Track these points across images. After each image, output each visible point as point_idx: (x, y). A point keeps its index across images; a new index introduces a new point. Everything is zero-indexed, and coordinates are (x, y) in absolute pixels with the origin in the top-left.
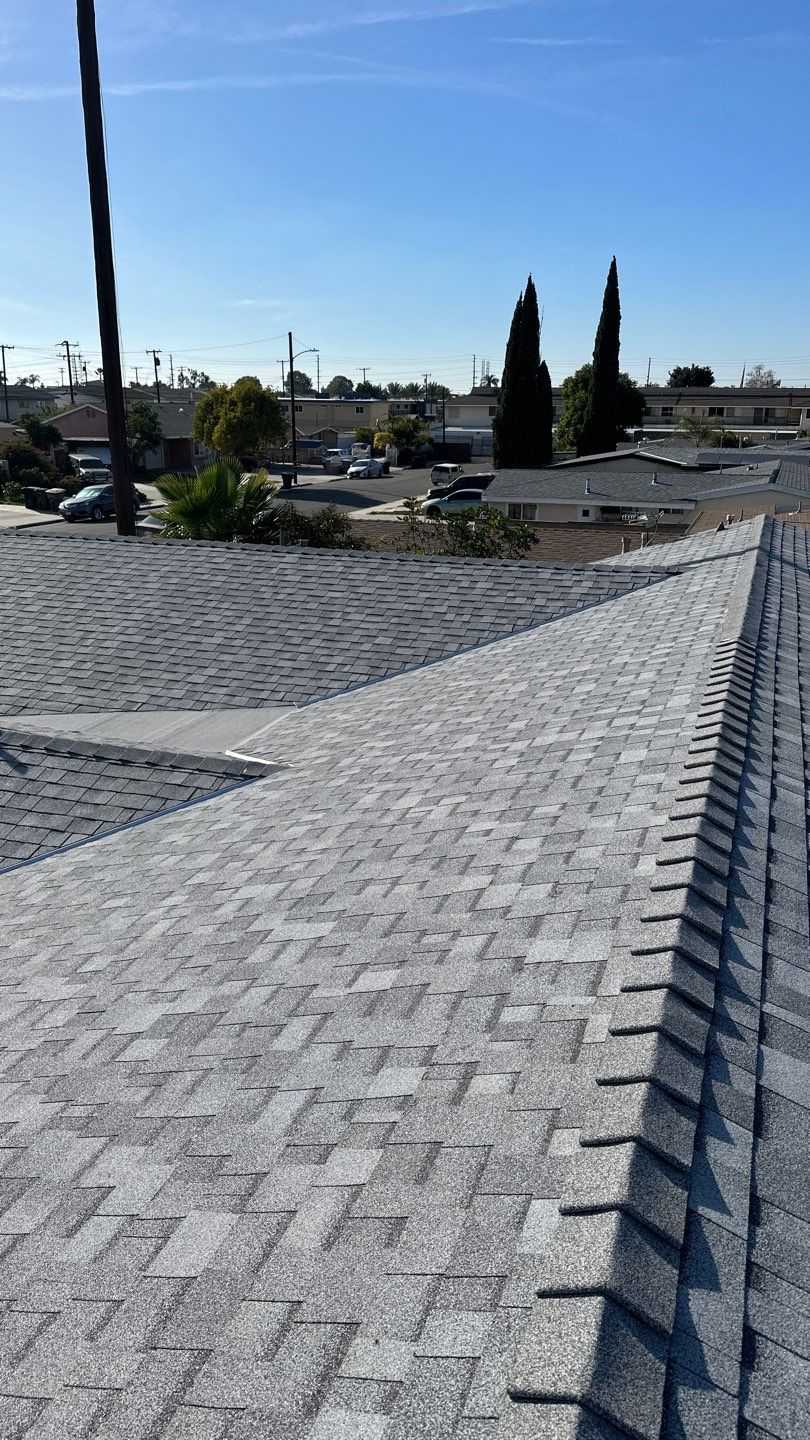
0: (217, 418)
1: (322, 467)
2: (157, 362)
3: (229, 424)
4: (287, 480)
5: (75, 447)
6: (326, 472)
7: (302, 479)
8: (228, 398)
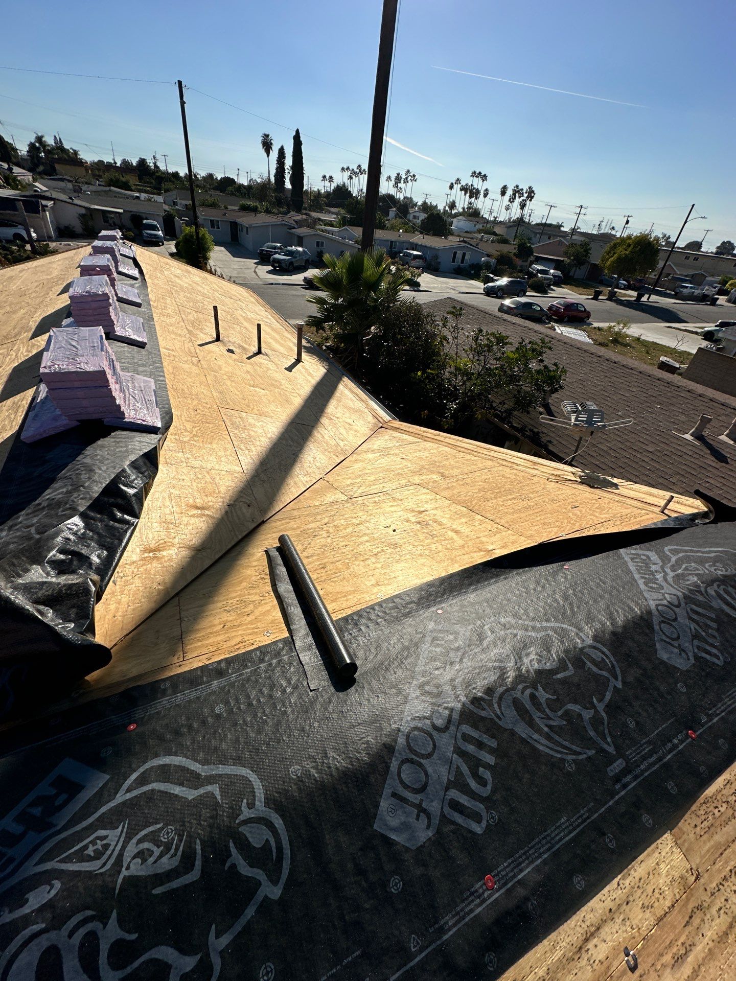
0: (614, 254)
1: (673, 293)
2: (627, 222)
3: (619, 258)
4: (640, 296)
5: (538, 260)
6: (676, 296)
7: (654, 298)
8: (628, 241)
